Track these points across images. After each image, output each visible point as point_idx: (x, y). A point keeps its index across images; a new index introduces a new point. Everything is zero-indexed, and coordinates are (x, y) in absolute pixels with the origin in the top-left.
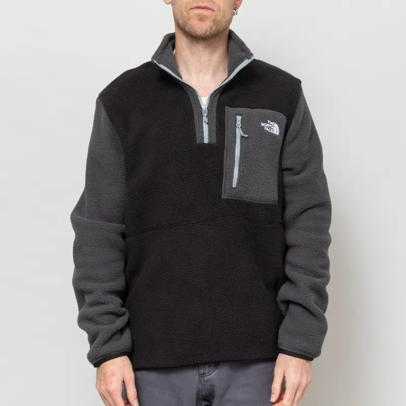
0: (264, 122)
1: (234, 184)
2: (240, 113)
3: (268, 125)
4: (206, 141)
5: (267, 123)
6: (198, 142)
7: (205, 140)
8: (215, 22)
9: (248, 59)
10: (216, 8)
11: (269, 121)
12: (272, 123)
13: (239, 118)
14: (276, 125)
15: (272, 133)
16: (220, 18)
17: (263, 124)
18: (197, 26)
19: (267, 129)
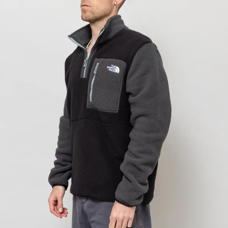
0: (109, 66)
1: (91, 101)
2: (99, 61)
3: (111, 68)
5: (111, 66)
6: (81, 77)
8: (92, 12)
10: (91, 5)
11: (112, 65)
12: (115, 66)
13: (98, 64)
14: (117, 67)
15: (114, 72)
17: (108, 67)
18: (83, 16)
19: (111, 70)
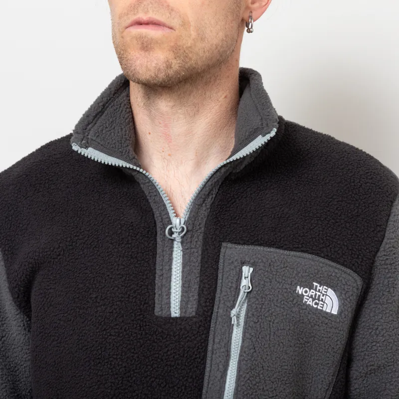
0: (303, 286)
3: (312, 292)
4: (175, 311)
5: (311, 288)
6: (157, 312)
7: (172, 310)
8: (176, 50)
9: (264, 136)
10: (175, 23)
11: (315, 284)
12: (323, 289)
13: (247, 271)
15: (322, 311)
16: (189, 43)
17: (300, 290)
18: (138, 62)
19: (310, 302)
